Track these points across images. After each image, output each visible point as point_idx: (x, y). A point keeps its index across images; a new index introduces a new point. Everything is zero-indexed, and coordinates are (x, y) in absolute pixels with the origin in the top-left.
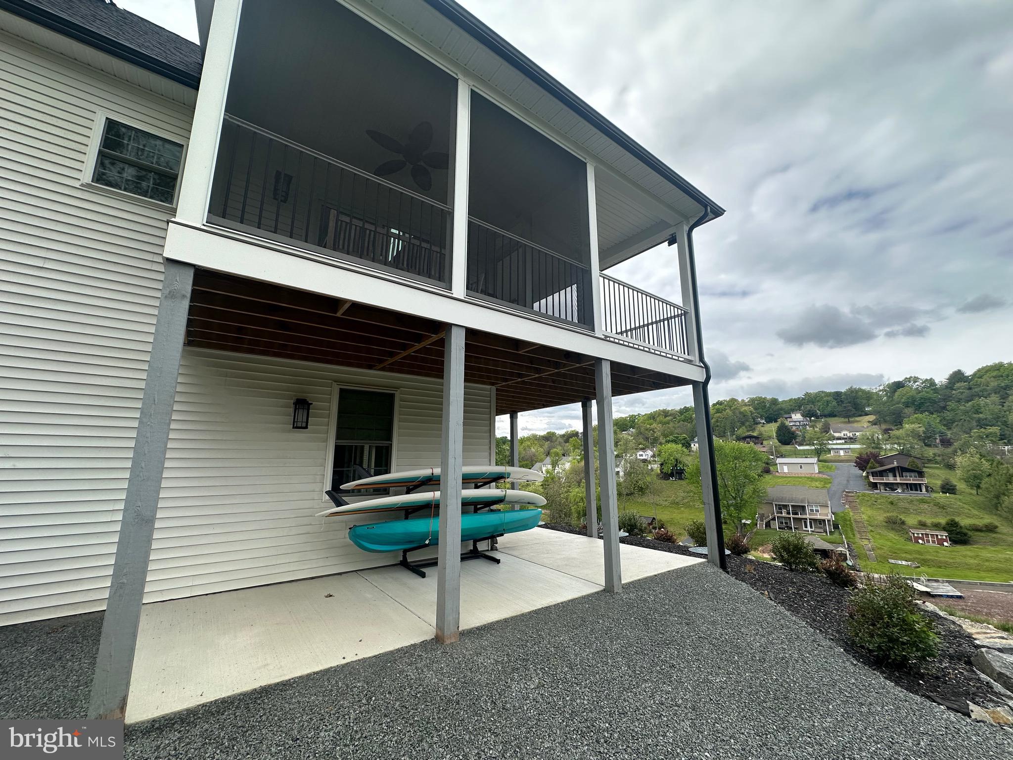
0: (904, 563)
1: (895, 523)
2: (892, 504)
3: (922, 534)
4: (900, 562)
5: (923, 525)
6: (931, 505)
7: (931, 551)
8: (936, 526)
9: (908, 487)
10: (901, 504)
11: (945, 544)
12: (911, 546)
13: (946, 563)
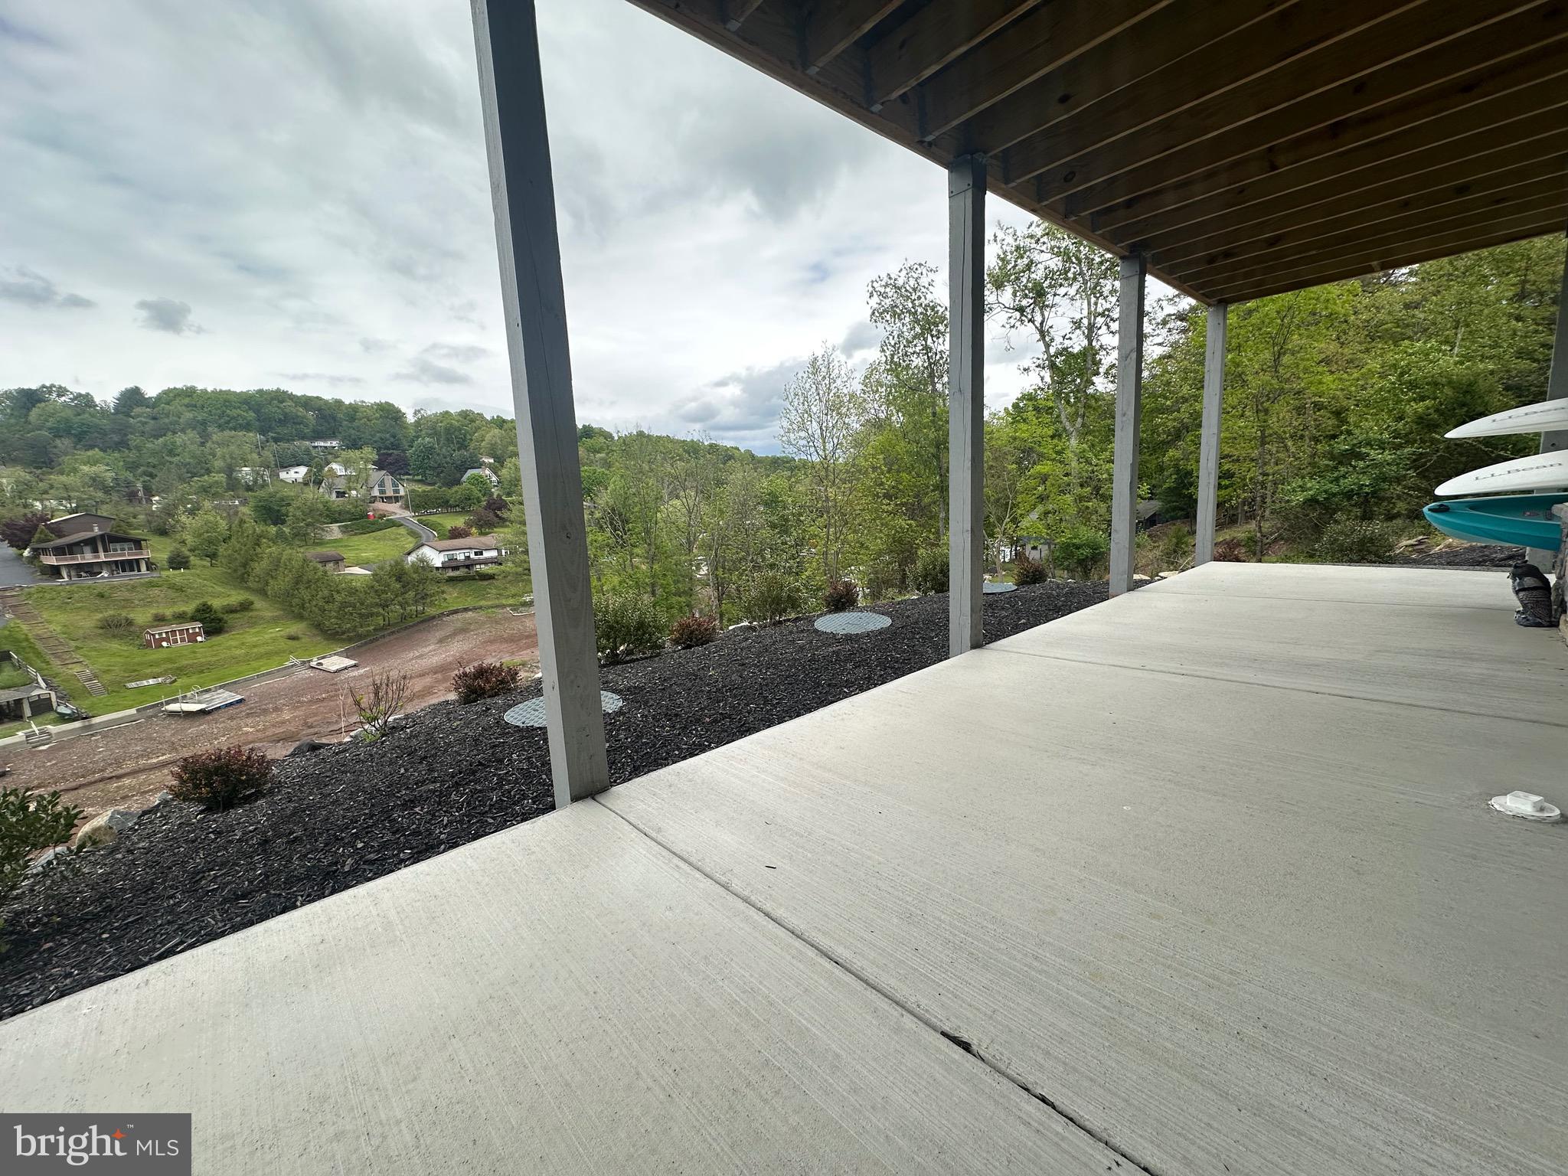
0: (151, 682)
1: (118, 626)
2: (103, 596)
3: (167, 633)
4: (145, 683)
5: (160, 620)
6: (164, 588)
7: (185, 652)
8: (181, 617)
9: (117, 567)
10: (117, 595)
11: (199, 639)
12: (154, 655)
13: (209, 663)
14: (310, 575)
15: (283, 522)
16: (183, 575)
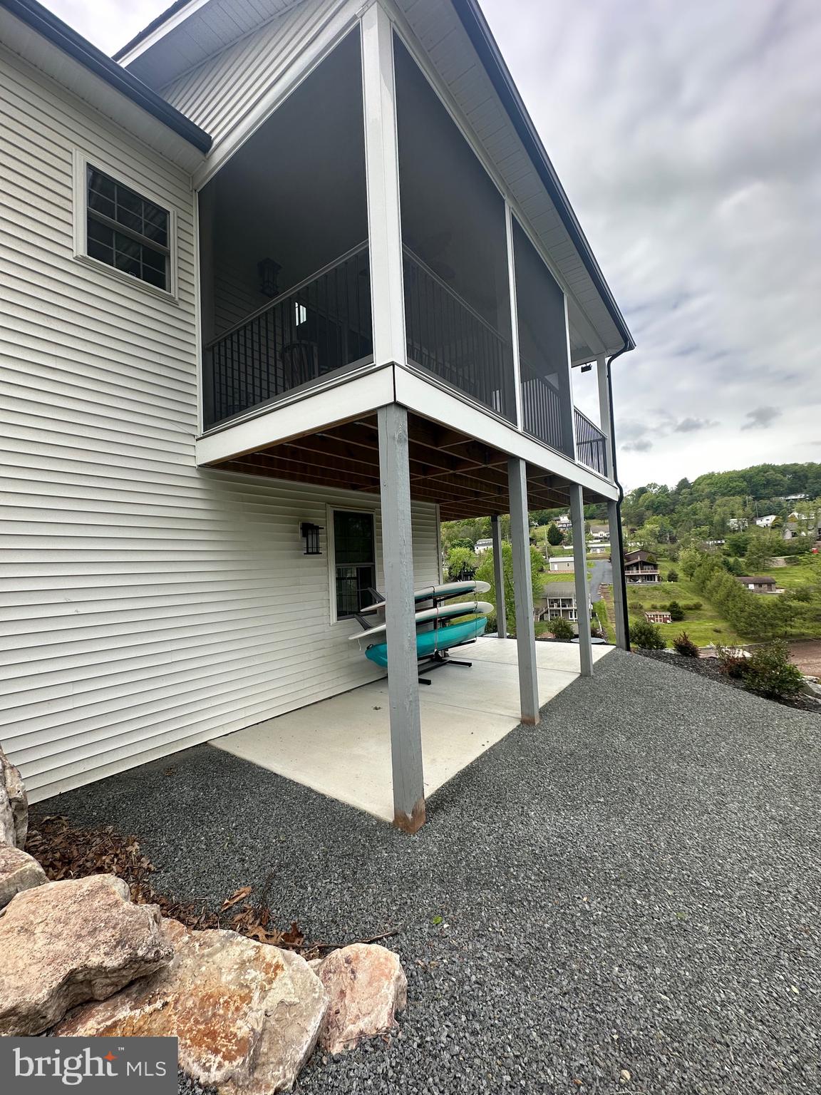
1: (635, 608)
2: (635, 592)
3: (654, 615)
5: (654, 608)
6: (661, 591)
8: (663, 608)
9: (645, 578)
10: (641, 592)
11: (668, 621)
14: (736, 592)
15: (742, 555)
16: (671, 585)
